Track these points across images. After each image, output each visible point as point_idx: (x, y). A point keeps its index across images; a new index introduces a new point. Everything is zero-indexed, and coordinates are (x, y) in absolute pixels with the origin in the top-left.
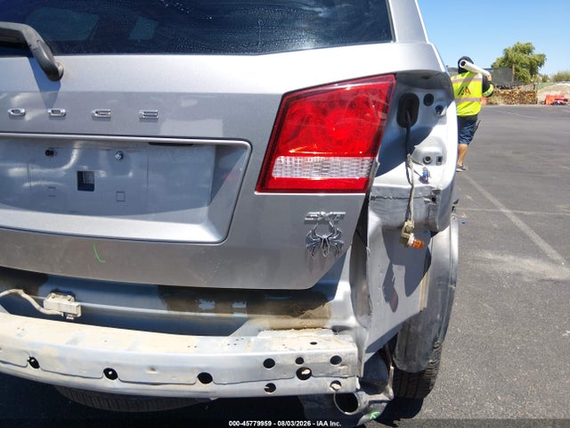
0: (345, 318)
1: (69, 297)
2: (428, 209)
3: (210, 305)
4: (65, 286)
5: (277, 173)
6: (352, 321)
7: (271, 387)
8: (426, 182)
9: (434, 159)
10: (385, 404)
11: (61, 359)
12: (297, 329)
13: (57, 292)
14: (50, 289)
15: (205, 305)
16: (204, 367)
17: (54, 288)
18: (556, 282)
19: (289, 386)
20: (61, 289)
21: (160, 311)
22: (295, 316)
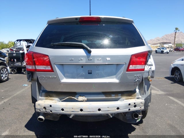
0: (139, 96)
1: (84, 97)
2: (152, 74)
3: (114, 95)
4: (82, 94)
5: (130, 68)
6: (140, 97)
7: (129, 110)
8: (151, 69)
9: (151, 65)
10: (141, 117)
11: (88, 108)
12: (130, 99)
13: (81, 96)
14: (78, 95)
15: (113, 95)
16: (118, 106)
17: (80, 95)
18: (160, 95)
19: (133, 109)
20: (82, 95)
21: (104, 97)
22: (130, 96)
